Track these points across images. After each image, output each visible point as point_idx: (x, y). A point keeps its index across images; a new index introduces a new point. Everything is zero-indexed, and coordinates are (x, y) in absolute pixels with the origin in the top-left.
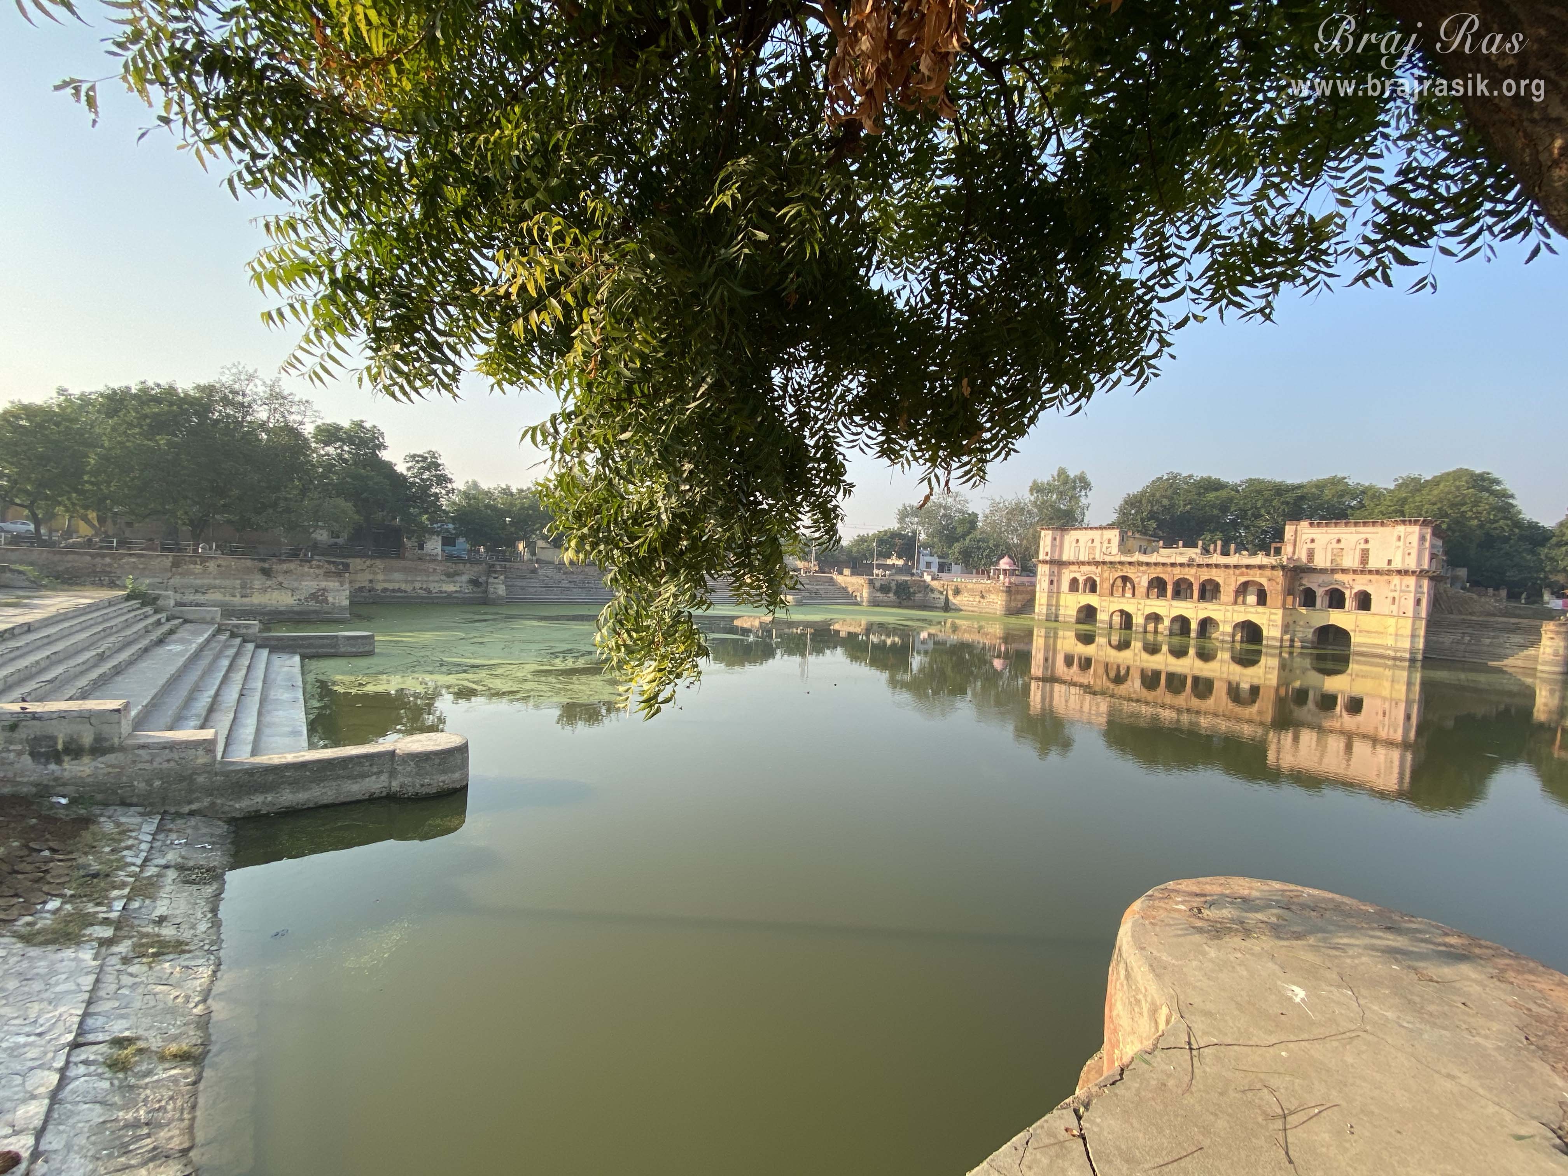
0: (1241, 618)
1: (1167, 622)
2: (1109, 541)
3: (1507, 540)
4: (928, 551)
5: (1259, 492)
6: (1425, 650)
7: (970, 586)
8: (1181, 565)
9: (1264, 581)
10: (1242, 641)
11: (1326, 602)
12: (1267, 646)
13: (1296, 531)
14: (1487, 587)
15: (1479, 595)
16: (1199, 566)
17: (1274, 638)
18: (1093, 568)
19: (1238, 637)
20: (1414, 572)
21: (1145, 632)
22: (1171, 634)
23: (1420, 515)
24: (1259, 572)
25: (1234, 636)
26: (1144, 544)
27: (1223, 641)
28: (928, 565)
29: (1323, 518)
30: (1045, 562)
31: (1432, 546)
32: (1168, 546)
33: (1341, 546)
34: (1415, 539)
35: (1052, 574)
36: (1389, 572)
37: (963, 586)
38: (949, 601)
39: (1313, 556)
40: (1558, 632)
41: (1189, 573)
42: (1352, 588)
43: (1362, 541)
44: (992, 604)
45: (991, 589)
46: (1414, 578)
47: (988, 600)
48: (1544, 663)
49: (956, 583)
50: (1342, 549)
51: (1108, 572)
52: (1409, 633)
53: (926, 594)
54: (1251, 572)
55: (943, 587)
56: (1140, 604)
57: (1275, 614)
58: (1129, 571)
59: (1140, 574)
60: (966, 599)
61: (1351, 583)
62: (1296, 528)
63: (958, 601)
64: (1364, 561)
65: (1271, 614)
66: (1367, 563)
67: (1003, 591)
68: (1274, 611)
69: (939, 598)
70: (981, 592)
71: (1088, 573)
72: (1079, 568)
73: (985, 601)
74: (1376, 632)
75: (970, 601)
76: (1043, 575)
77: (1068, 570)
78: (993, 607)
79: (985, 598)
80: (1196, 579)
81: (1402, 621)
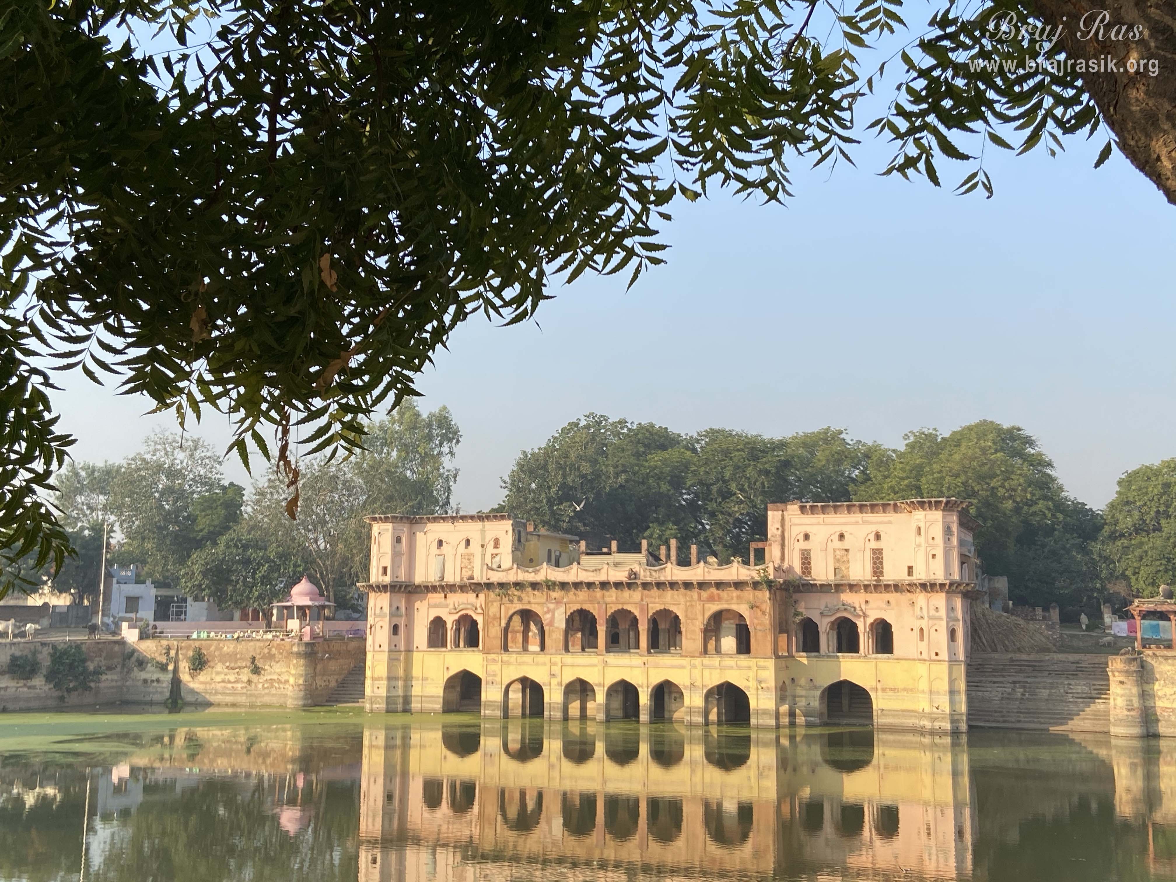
0: (714, 679)
1: (600, 697)
2: (497, 543)
3: (1050, 531)
4: (129, 572)
5: (727, 453)
6: (971, 714)
7: (228, 648)
8: (618, 585)
9: (743, 610)
10: (719, 723)
11: (834, 643)
12: (758, 728)
13: (783, 519)
14: (1033, 606)
15: (1025, 618)
16: (646, 586)
17: (765, 712)
18: (471, 597)
19: (713, 716)
20: (942, 586)
21: (566, 718)
22: (609, 719)
23: (941, 494)
24: (735, 593)
25: (706, 714)
26: (555, 547)
27: (691, 725)
28: (132, 604)
29: (817, 498)
30: (381, 588)
31: (962, 543)
32: (595, 550)
33: (846, 544)
34: (938, 531)
35: (395, 612)
36: (911, 587)
37: (212, 649)
38: (182, 686)
39: (809, 563)
40: (1127, 672)
41: (631, 600)
42: (865, 616)
43: (872, 537)
44: (277, 685)
45: (274, 651)
46: (943, 595)
47: (269, 678)
48: (1120, 722)
49: (197, 644)
50: (847, 550)
51: (496, 604)
52: (947, 688)
53: (127, 672)
54: (724, 594)
55: (168, 654)
56: (555, 664)
57: (764, 668)
58: (532, 600)
59: (552, 606)
60: (219, 678)
61: (864, 607)
62: (783, 516)
63: (201, 683)
64: (878, 569)
65: (759, 667)
66: (882, 573)
67: (298, 655)
68: (762, 662)
69: (158, 681)
70: (254, 659)
71: (461, 607)
72: (445, 597)
73: (262, 679)
74: (905, 689)
75: (229, 682)
76: (379, 616)
77: (425, 602)
78: (279, 692)
79: (263, 672)
80: (641, 610)
81: (935, 667)
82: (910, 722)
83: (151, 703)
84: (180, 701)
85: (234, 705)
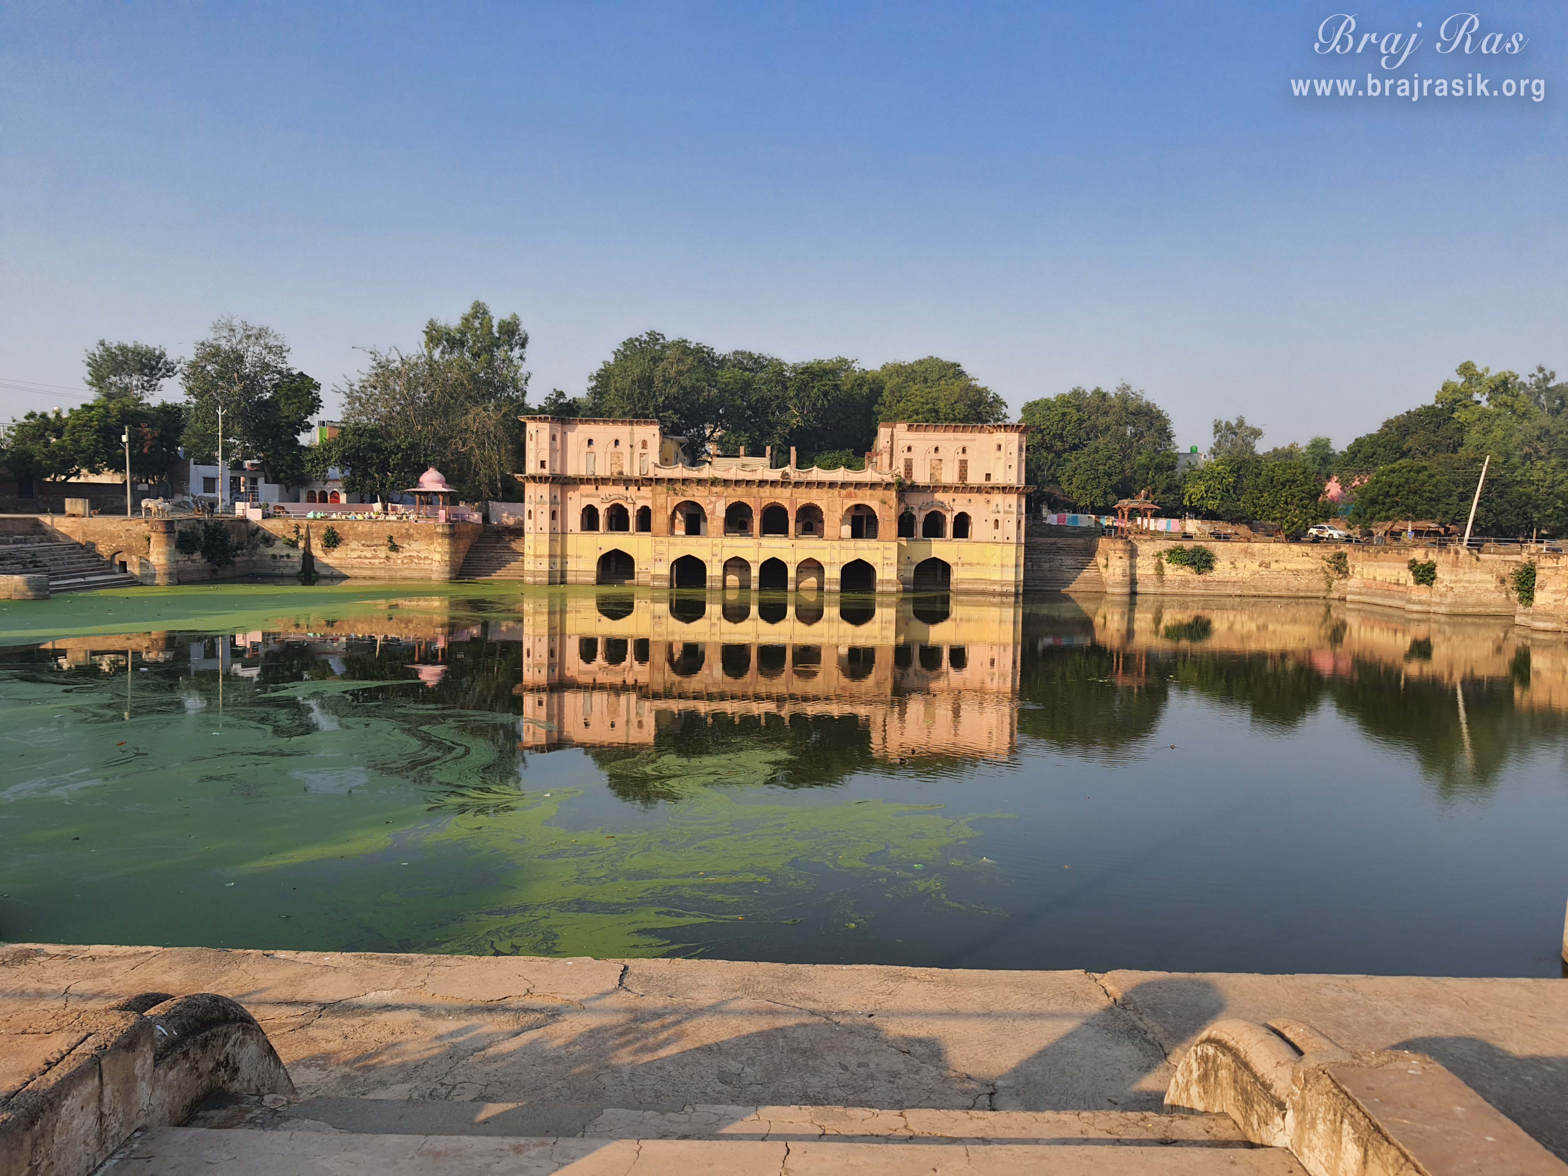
0: (851, 557)
1: (756, 570)
2: (644, 445)
7: (365, 527)
8: (773, 483)
9: (875, 505)
11: (925, 530)
12: (883, 593)
13: (891, 434)
16: (797, 484)
17: (889, 582)
18: (620, 490)
19: (846, 586)
20: (1016, 489)
21: (724, 588)
22: (762, 588)
24: (868, 492)
25: (842, 583)
28: (209, 484)
29: (922, 420)
30: (529, 478)
34: (1014, 447)
35: (553, 501)
36: (988, 489)
37: (346, 528)
38: (315, 561)
39: (911, 469)
40: (1125, 550)
41: (783, 496)
42: (952, 510)
43: (960, 451)
44: (416, 561)
45: (411, 531)
46: (1016, 496)
47: (408, 554)
48: (1115, 584)
49: (329, 524)
50: (940, 460)
51: (663, 496)
52: (1014, 563)
53: (253, 548)
54: (860, 492)
55: (297, 532)
56: (716, 545)
57: (889, 549)
58: (696, 494)
59: (713, 499)
60: (354, 554)
61: (951, 503)
62: (892, 432)
63: (336, 558)
64: (963, 475)
65: (885, 549)
66: (966, 478)
67: (443, 535)
68: (888, 545)
69: (288, 556)
70: (391, 538)
71: (612, 497)
72: (597, 488)
73: (400, 555)
74: (978, 564)
75: (366, 558)
76: (539, 503)
77: (578, 493)
78: (420, 567)
79: (401, 549)
80: (791, 504)
81: (1006, 547)
82: (981, 587)
83: (282, 576)
84: (313, 575)
85: (372, 578)
